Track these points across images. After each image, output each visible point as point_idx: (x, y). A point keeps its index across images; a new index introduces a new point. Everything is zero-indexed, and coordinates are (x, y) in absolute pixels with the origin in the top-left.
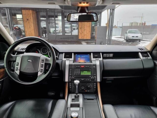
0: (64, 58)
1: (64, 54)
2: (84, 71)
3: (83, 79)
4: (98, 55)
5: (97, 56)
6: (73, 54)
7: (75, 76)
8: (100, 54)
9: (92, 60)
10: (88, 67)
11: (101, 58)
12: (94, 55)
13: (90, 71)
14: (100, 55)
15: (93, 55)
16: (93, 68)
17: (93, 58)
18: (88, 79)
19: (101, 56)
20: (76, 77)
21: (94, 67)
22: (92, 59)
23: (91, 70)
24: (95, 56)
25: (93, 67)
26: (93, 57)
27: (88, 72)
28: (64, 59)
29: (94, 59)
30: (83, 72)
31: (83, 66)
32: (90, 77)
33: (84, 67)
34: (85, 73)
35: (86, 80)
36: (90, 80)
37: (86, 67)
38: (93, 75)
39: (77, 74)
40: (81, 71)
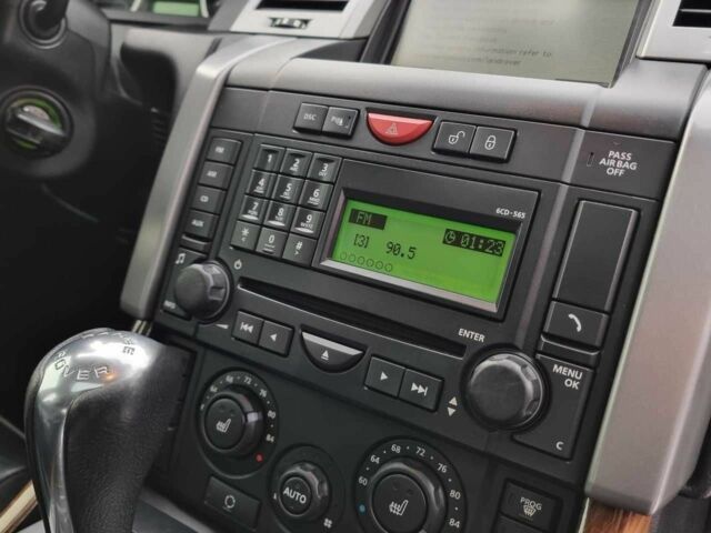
3: (327, 348)
7: (238, 264)
10: (490, 144)
13: (509, 225)
16: (590, 187)
18: (424, 374)
20: (248, 283)
21: (618, 163)
23: (538, 210)
25: (593, 156)
27: (456, 240)
30: (379, 222)
32: (458, 347)
33: (423, 150)
34: (405, 250)
35: (384, 376)
36: (451, 411)
37: (453, 141)
38: (546, 329)
39: (272, 239)
40: (354, 199)
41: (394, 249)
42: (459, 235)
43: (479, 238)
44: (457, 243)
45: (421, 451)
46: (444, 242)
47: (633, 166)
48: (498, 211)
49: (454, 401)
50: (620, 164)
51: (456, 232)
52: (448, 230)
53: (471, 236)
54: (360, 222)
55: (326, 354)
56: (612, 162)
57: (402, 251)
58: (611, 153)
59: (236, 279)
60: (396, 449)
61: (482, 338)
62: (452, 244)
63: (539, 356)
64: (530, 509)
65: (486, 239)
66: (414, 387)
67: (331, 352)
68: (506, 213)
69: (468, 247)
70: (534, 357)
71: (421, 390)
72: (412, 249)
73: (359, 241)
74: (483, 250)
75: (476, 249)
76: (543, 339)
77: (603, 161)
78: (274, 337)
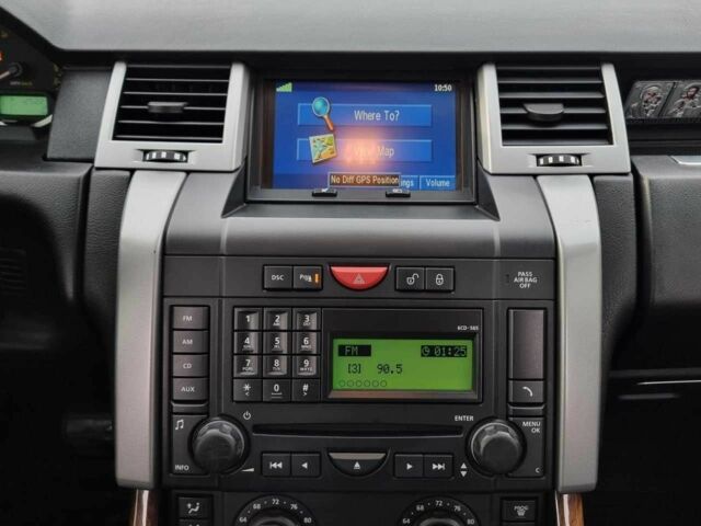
0: (121, 132)
1: (119, 72)
2: (378, 345)
4: (567, 103)
5: (557, 109)
6: (237, 77)
7: (247, 416)
8: (601, 88)
9: (489, 164)
10: (440, 280)
11: (606, 136)
12: (520, 103)
13: (469, 335)
14: (603, 103)
15: (504, 103)
16: (512, 299)
17: (508, 136)
18: (438, 455)
19: (605, 118)
20: (258, 428)
21: (525, 279)
22: (495, 152)
23: (483, 321)
24: (534, 109)
25: (509, 277)
26: (505, 119)
28: (112, 152)
29: (524, 155)
30: (365, 351)
31: (359, 275)
34: (393, 367)
35: (409, 466)
36: (464, 473)
37: (411, 281)
38: (511, 400)
39: (277, 387)
40: (337, 338)
41: (384, 369)
42: (432, 348)
43: (447, 347)
44: (432, 354)
45: (439, 503)
46: (422, 355)
47: (535, 280)
48: (459, 328)
49: (464, 466)
50: (526, 280)
51: (429, 347)
52: (422, 347)
53: (441, 347)
54: (349, 354)
55: (357, 465)
56: (522, 280)
57: (391, 369)
58: (519, 273)
59: (249, 428)
60: (420, 508)
61: (472, 418)
62: (429, 356)
63: (511, 419)
64: (521, 511)
65: (452, 347)
66: (434, 467)
67: (360, 462)
68: (465, 328)
69: (441, 356)
70: (507, 419)
71: (440, 467)
72: (398, 366)
73: (352, 368)
74: (452, 356)
75: (447, 355)
76: (512, 407)
77: (516, 280)
78: (305, 465)
